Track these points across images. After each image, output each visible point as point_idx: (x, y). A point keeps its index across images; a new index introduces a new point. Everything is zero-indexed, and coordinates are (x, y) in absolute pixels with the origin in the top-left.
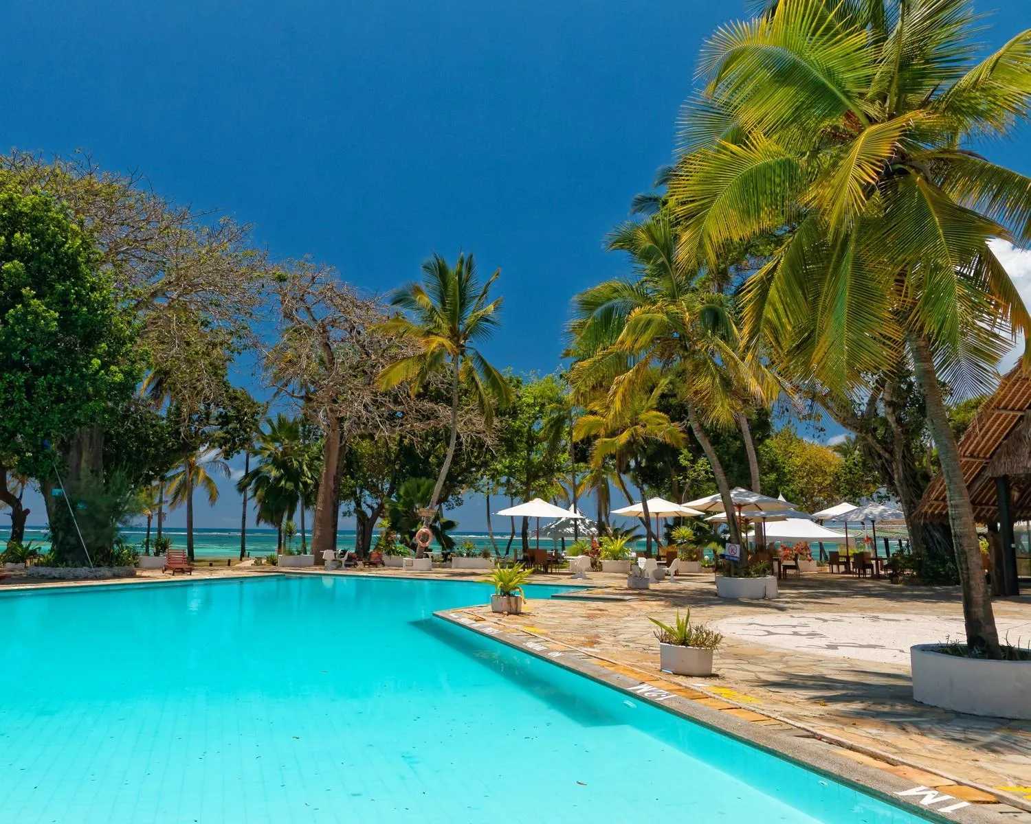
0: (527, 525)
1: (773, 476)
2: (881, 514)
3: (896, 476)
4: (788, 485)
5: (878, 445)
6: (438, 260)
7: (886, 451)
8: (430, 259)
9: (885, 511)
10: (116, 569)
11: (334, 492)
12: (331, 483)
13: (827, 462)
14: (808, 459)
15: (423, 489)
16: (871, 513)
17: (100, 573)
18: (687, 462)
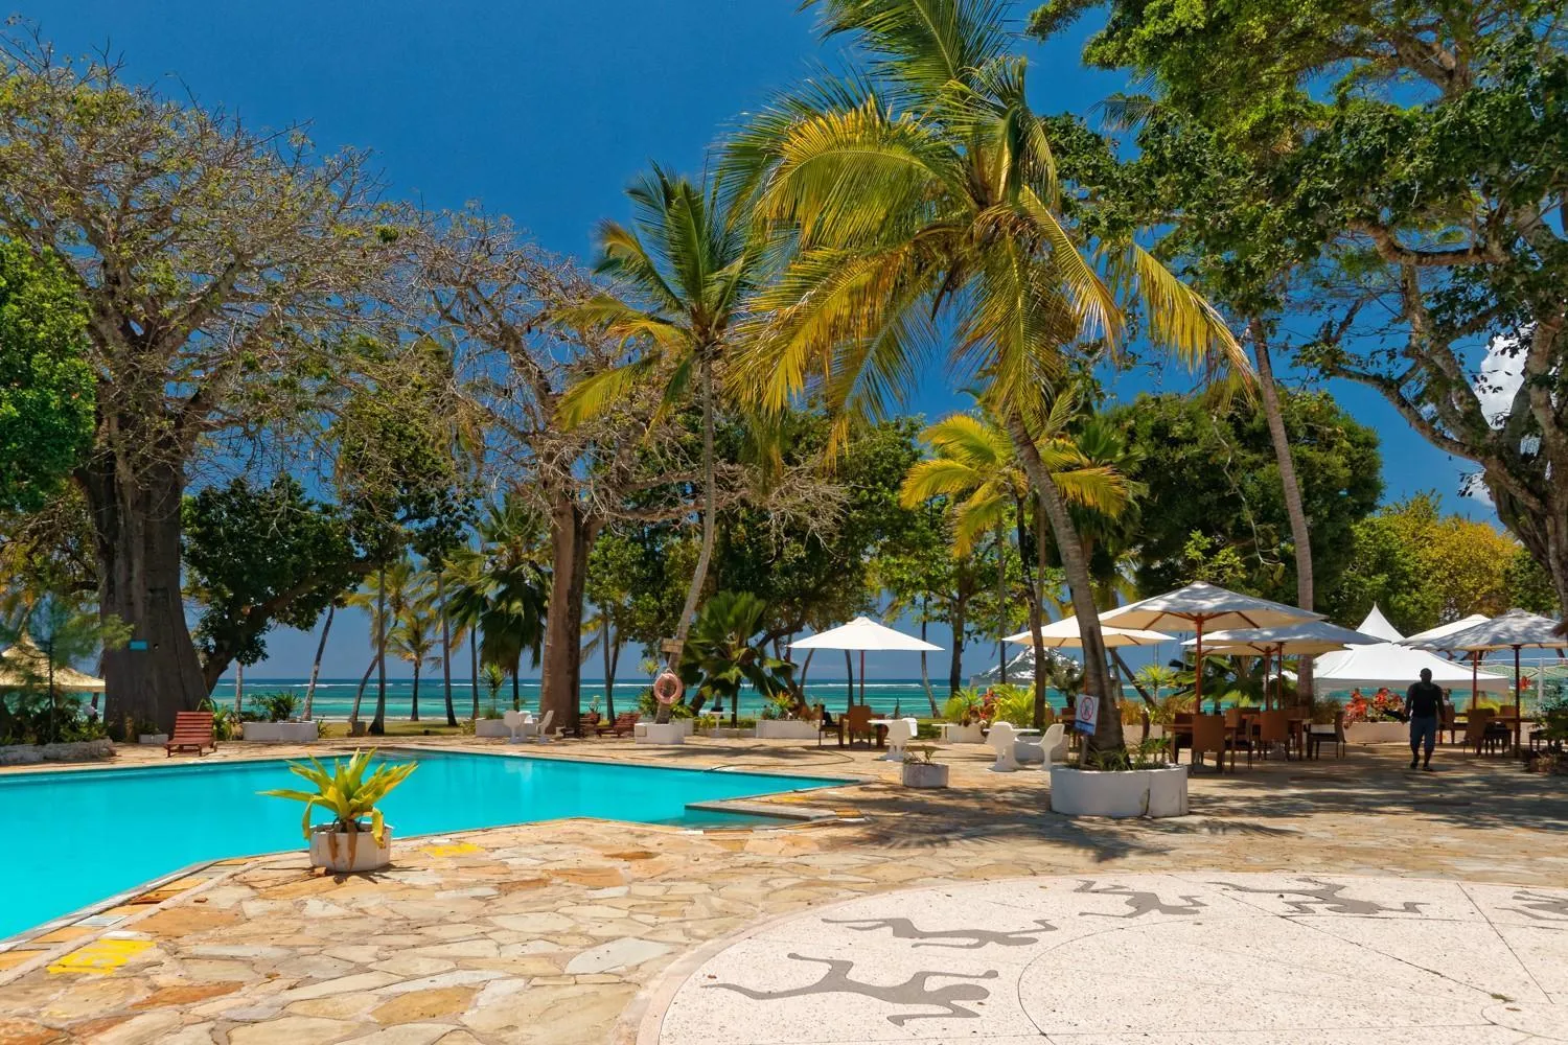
0: (960, 665)
1: (1382, 579)
2: (1527, 632)
3: (1552, 548)
4: (1409, 594)
5: (1512, 481)
6: (661, 176)
7: (1531, 491)
8: (646, 176)
9: (1539, 624)
10: (51, 748)
11: (570, 617)
12: (564, 602)
13: (1493, 552)
14: (1453, 548)
15: (737, 609)
16: (1507, 630)
17: (15, 755)
18: (1198, 553)
